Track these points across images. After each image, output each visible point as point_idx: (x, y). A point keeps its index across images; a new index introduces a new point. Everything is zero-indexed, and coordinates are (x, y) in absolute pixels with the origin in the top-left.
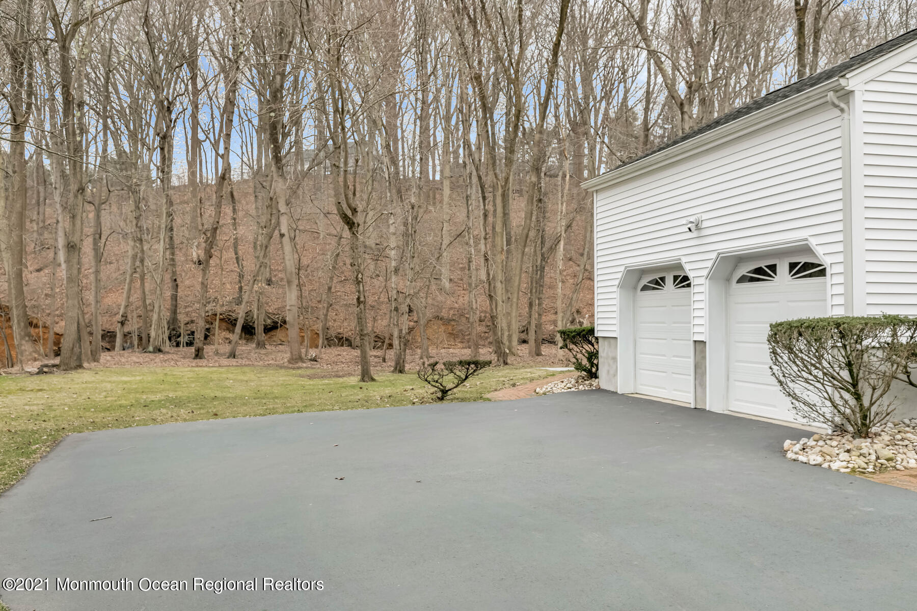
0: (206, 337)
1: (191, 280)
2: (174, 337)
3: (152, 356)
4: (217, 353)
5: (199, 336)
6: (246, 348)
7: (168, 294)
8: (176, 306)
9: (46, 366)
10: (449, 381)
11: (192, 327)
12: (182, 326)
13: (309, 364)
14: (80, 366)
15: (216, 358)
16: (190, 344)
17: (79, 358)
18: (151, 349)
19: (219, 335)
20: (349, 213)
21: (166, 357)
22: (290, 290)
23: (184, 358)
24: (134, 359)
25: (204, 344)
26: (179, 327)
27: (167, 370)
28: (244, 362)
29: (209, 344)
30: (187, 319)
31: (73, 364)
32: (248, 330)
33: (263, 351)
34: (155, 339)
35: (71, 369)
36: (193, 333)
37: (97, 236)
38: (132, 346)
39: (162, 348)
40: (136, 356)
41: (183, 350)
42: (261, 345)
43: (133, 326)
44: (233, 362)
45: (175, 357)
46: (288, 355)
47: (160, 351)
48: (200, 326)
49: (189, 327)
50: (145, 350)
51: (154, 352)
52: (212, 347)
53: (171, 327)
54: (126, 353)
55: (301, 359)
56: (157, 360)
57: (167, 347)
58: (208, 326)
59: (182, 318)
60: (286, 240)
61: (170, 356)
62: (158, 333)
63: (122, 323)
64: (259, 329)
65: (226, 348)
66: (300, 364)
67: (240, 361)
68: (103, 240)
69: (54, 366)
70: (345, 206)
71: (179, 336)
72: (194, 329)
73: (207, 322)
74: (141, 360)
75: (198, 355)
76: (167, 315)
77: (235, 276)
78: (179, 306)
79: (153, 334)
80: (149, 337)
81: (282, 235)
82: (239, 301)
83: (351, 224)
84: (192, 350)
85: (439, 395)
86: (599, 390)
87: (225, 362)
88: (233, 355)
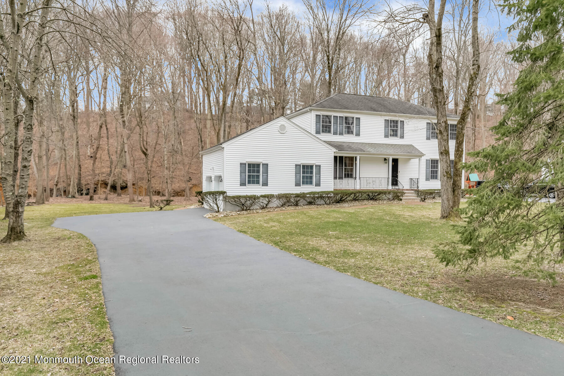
0: (95, 191)
1: (87, 164)
2: (80, 191)
3: (71, 199)
4: (99, 198)
5: (91, 191)
6: (113, 196)
7: (77, 171)
8: (80, 177)
9: (30, 203)
10: (162, 205)
11: (88, 187)
12: (84, 186)
13: (137, 202)
14: (43, 203)
15: (99, 200)
16: (87, 194)
17: (43, 200)
18: (70, 196)
19: (101, 191)
20: (145, 151)
21: (77, 200)
22: (129, 173)
23: (85, 200)
24: (63, 200)
25: (94, 194)
26: (82, 187)
27: (79, 204)
28: (110, 202)
29: (96, 194)
30: (86, 183)
31: (41, 202)
32: (114, 188)
33: (120, 197)
34: (72, 192)
35: (40, 204)
36: (88, 189)
37: (47, 150)
38: (61, 195)
39: (75, 196)
40: (63, 199)
41: (84, 196)
42: (119, 195)
43: (61, 186)
44: (106, 201)
45: (81, 200)
46: (129, 199)
47: (74, 197)
48: (92, 187)
49: (87, 186)
50: (67, 197)
51: (71, 198)
52: (98, 195)
53: (78, 187)
54: (59, 198)
55: (134, 200)
56: (74, 201)
57: (77, 195)
58: (95, 186)
59: (83, 182)
60: (127, 153)
61: (79, 199)
62: (72, 189)
63: (56, 185)
64: (118, 188)
65: (103, 196)
66: (133, 202)
67: (109, 201)
68: (50, 152)
69: (33, 203)
70: (143, 147)
71: (82, 190)
72: (89, 188)
73: (95, 184)
74: (66, 201)
75: (91, 199)
76: (76, 181)
77: (108, 163)
78: (82, 177)
79: (71, 190)
80: (69, 191)
81: (125, 152)
82: (109, 175)
83: (145, 154)
84: (89, 197)
85: (160, 209)
86: (203, 207)
87: (102, 201)
88: (106, 199)
